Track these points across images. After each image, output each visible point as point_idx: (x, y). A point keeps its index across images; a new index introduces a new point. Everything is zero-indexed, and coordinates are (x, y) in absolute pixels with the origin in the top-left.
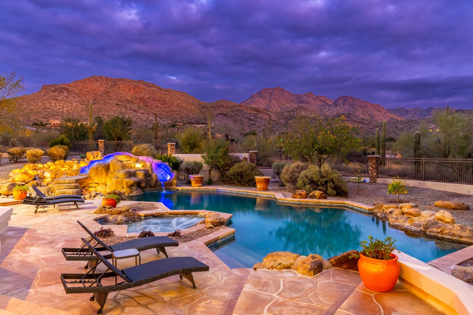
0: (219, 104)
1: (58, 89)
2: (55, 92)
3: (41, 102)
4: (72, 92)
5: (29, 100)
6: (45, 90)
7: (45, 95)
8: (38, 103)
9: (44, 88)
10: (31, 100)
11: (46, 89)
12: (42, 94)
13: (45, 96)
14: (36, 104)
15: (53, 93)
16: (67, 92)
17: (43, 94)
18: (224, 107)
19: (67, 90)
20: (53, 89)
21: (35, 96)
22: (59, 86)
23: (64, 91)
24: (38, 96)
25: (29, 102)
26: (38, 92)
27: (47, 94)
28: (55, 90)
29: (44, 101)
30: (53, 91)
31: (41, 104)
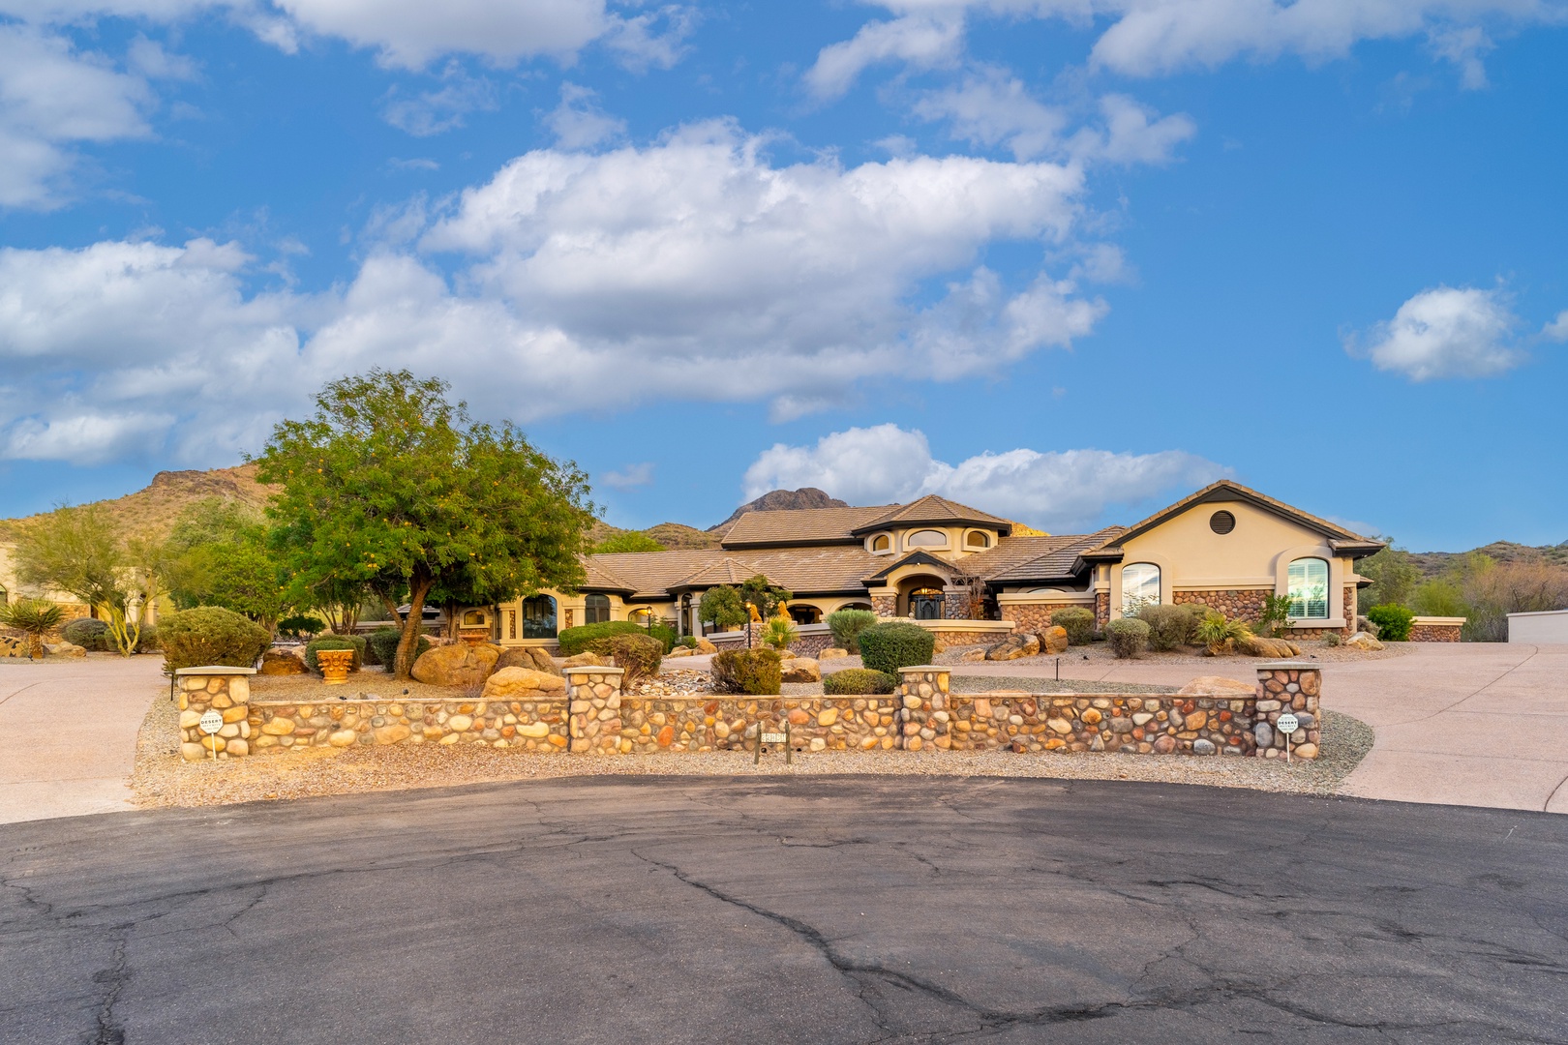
0: (664, 535)
1: (205, 484)
2: (199, 493)
3: (158, 521)
4: (247, 494)
5: (122, 516)
6: (165, 487)
7: (169, 501)
8: (149, 525)
9: (162, 480)
10: (128, 514)
11: (168, 484)
12: (158, 497)
13: (168, 505)
14: (144, 527)
15: (191, 497)
16: (234, 492)
17: (161, 498)
18: (677, 544)
19: (232, 489)
20: (190, 484)
21: (136, 503)
22: (208, 477)
23: (224, 491)
24: (146, 504)
25: (121, 519)
26: (144, 491)
27: (172, 498)
28: (198, 485)
29: (169, 518)
30: (191, 491)
31: (162, 526)
